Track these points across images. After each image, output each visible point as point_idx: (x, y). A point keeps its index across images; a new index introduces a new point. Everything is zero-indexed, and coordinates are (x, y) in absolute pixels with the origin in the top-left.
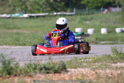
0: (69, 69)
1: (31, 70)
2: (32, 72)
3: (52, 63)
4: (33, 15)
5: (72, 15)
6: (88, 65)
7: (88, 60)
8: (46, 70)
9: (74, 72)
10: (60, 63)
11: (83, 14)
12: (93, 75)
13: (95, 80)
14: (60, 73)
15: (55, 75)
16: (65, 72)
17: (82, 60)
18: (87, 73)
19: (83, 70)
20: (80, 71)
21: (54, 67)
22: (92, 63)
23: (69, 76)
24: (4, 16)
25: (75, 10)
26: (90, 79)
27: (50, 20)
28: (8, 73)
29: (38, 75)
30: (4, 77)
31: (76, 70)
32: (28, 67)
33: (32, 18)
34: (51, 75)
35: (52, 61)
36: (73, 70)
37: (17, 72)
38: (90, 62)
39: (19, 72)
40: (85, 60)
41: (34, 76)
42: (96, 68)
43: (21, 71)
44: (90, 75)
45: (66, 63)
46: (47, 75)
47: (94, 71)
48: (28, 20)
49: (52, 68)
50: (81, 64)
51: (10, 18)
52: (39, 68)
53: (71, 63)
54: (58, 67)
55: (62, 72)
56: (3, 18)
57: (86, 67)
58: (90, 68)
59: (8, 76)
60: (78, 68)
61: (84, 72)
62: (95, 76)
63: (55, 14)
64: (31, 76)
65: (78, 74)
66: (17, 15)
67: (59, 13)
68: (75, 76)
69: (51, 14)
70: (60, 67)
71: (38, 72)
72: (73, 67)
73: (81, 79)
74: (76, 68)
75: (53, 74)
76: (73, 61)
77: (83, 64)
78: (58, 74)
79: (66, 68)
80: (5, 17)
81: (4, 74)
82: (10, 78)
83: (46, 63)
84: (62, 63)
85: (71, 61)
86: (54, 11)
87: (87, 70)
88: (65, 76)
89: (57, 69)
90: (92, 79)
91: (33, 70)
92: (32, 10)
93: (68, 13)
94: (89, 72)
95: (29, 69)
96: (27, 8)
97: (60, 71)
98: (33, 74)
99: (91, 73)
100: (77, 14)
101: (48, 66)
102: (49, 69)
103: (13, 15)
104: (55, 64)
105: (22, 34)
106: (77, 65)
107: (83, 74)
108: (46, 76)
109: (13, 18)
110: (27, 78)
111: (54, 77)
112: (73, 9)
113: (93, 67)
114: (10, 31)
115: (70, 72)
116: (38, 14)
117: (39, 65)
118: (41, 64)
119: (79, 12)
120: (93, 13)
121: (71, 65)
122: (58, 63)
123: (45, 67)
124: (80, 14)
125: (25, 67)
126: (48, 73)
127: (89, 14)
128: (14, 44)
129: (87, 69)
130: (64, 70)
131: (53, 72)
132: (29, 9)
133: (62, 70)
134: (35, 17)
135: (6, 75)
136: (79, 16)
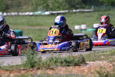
0: (88, 62)
1: (53, 64)
2: (54, 65)
3: (72, 57)
4: (54, 12)
5: (90, 12)
6: (105, 58)
7: (105, 53)
8: (66, 63)
9: (92, 65)
10: (79, 56)
11: (101, 11)
12: (110, 67)
13: (112, 71)
14: (80, 66)
15: (75, 68)
16: (84, 65)
17: (100, 54)
18: (105, 65)
19: (101, 63)
20: (98, 64)
21: (74, 60)
22: (110, 56)
23: (88, 68)
24: (27, 13)
25: (93, 7)
26: (108, 71)
27: (70, 17)
28: (31, 66)
29: (59, 68)
30: (28, 70)
31: (94, 62)
32: (50, 60)
33: (53, 15)
34: (71, 67)
35: (72, 55)
36: (91, 62)
37: (40, 66)
38: (108, 55)
39: (41, 65)
40: (103, 53)
41: (55, 69)
42: (113, 60)
43: (43, 64)
44: (107, 67)
45: (85, 56)
46: (68, 67)
47: (111, 63)
48: (50, 17)
49: (72, 61)
50: (99, 57)
51: (33, 15)
52: (60, 62)
53: (89, 56)
54: (78, 60)
55: (81, 65)
56: (26, 15)
57: (104, 60)
58: (108, 61)
59: (31, 69)
60: (96, 61)
61: (102, 64)
62: (112, 68)
63: (74, 11)
64: (52, 69)
65: (96, 66)
66: (39, 13)
67: (78, 10)
68: (93, 68)
69: (71, 11)
70: (79, 60)
71: (59, 65)
72: (92, 60)
73: (99, 70)
74: (94, 61)
75: (73, 67)
76: (92, 55)
77: (101, 57)
78: (77, 66)
79: (85, 61)
80: (28, 15)
81: (28, 67)
82: (33, 71)
83: (67, 56)
84: (81, 57)
85: (90, 55)
86: (73, 8)
87: (105, 63)
88: (84, 68)
89: (77, 62)
90: (109, 71)
91: (54, 63)
92: (54, 8)
93: (86, 10)
94: (106, 64)
95: (51, 63)
96: (48, 6)
97: (79, 64)
98: (55, 67)
99: (108, 65)
100: (95, 11)
101: (68, 59)
102: (69, 62)
103: (36, 13)
104: (75, 58)
105: (44, 30)
106: (95, 58)
107: (101, 66)
108: (66, 68)
109: (36, 16)
110: (49, 71)
111: (74, 69)
112: (91, 6)
113: (110, 59)
114: (33, 28)
115: (89, 64)
116: (59, 12)
117: (60, 58)
118: (61, 58)
119: (97, 8)
120: (109, 10)
121: (89, 58)
122: (78, 56)
123: (65, 61)
124: (98, 11)
125: (47, 61)
126: (68, 66)
127: (106, 11)
128: (37, 40)
129: (105, 61)
130: (83, 62)
131: (73, 65)
132: (50, 7)
133: (82, 63)
134: (56, 15)
135: (29, 68)
136: (97, 13)
